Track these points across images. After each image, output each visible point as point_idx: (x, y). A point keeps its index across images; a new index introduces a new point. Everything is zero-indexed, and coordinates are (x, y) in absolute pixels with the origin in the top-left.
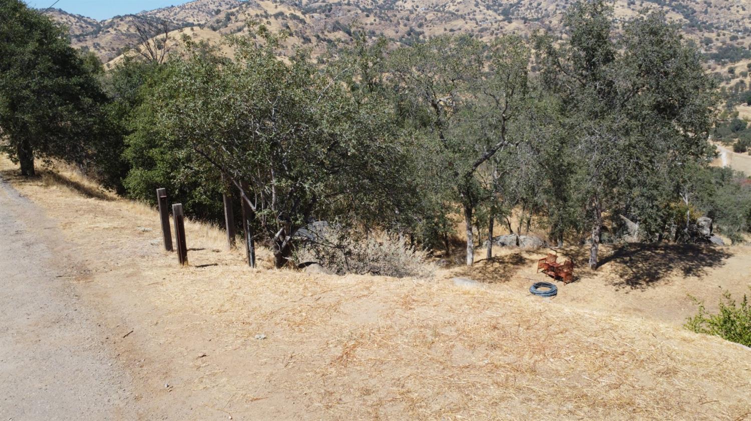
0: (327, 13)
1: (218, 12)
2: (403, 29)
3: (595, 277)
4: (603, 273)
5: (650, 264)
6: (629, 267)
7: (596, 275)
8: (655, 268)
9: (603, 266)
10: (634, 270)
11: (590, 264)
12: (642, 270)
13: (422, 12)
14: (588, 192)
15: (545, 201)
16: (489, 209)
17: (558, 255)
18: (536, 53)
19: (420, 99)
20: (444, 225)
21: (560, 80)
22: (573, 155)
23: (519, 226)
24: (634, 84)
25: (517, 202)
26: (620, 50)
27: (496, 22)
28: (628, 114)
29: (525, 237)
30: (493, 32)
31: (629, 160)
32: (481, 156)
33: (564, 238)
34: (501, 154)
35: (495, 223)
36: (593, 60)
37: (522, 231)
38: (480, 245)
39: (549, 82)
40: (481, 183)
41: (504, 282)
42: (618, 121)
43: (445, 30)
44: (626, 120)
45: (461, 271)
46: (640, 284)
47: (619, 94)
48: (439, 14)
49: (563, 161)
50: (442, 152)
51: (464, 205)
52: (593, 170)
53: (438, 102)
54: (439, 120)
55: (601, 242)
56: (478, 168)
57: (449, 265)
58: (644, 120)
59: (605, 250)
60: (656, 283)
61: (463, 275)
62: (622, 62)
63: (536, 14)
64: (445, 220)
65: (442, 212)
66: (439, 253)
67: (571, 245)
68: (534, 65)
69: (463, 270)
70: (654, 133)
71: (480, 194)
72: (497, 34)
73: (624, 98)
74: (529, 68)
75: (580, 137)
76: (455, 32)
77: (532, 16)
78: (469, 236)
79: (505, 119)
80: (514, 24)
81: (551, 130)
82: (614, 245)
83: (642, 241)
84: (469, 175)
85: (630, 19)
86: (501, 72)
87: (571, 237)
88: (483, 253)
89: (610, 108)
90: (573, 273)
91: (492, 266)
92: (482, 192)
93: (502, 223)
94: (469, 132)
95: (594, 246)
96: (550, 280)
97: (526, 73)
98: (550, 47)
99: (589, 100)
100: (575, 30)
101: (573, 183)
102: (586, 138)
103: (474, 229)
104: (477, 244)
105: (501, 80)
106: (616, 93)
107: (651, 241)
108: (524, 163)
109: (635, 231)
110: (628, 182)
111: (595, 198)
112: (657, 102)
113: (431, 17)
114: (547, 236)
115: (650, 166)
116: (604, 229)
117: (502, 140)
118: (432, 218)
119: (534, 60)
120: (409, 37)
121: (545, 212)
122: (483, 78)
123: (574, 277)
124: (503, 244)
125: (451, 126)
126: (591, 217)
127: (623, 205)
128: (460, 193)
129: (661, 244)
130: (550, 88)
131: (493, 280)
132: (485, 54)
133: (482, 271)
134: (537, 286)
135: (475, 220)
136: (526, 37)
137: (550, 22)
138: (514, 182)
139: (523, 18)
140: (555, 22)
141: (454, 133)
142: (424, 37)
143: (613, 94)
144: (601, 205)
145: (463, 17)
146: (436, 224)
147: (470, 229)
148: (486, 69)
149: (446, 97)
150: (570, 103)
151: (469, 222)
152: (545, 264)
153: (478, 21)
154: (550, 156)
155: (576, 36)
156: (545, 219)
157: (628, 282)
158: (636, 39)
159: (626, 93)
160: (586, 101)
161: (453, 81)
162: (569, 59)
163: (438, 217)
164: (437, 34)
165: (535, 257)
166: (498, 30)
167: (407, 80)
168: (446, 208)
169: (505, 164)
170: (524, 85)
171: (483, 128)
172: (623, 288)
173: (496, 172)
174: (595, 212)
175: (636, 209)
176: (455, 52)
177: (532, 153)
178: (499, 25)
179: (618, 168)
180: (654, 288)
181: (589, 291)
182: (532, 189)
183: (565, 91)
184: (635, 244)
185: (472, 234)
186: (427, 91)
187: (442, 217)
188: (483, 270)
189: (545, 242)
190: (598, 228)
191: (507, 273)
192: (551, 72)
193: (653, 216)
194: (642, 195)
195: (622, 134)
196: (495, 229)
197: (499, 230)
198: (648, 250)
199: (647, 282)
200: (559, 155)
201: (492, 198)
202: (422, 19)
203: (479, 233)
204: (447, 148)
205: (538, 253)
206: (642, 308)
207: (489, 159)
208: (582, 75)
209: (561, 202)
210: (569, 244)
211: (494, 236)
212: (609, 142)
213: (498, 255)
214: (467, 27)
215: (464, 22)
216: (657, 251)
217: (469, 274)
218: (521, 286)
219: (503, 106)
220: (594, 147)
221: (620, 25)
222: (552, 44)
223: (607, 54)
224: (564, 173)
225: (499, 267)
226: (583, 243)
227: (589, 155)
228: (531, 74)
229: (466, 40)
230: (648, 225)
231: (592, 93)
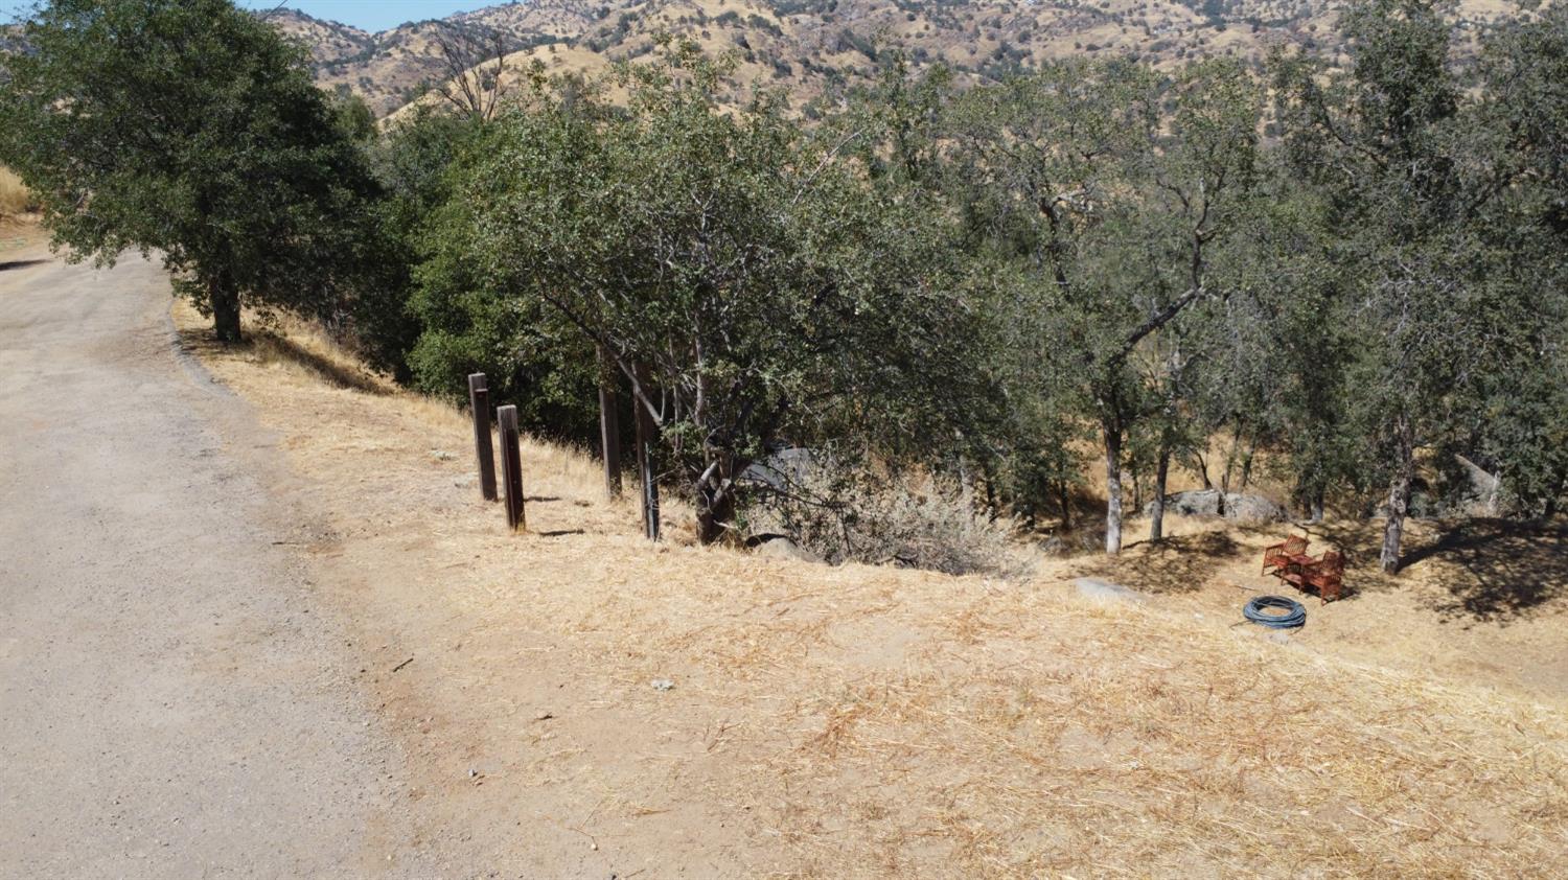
0: (827, 13)
1: (605, 13)
2: (985, 46)
3: (1394, 589)
4: (1411, 583)
5: (1522, 566)
6: (1472, 570)
7: (1397, 586)
8: (1534, 576)
9: (1413, 567)
10: (1484, 578)
11: (1384, 561)
12: (1504, 579)
13: (1027, 10)
14: (1384, 403)
15: (1285, 419)
16: (1159, 433)
17: (1311, 538)
18: (1277, 96)
19: (1018, 196)
20: (1060, 465)
21: (1329, 156)
22: (1350, 320)
23: (1225, 472)
24: (1500, 166)
25: (1223, 421)
26: (1472, 90)
27: (1190, 29)
28: (1482, 233)
29: (1238, 496)
30: (1183, 50)
31: (1481, 336)
32: (1145, 321)
33: (1325, 501)
34: (1190, 315)
35: (1172, 462)
36: (1407, 113)
37: (1231, 484)
38: (1138, 510)
39: (1304, 161)
40: (1143, 378)
41: (1188, 592)
42: (1458, 247)
43: (1078, 46)
44: (1476, 247)
45: (1094, 566)
46: (1497, 611)
47: (1465, 188)
48: (1066, 14)
49: (1330, 333)
50: (1059, 309)
51: (1104, 424)
52: (1397, 354)
53: (1055, 203)
54: (1056, 242)
55: (1409, 513)
56: (1140, 345)
57: (1067, 551)
58: (1519, 245)
59: (1417, 530)
60: (1534, 610)
61: (1099, 572)
62: (1472, 117)
63: (1282, 10)
64: (1062, 454)
65: (1056, 437)
66: (1046, 523)
67: (1342, 517)
68: (1274, 122)
69: (1096, 562)
70: (1544, 275)
71: (1140, 401)
72: (1191, 55)
73: (1474, 196)
74: (1261, 129)
75: (1369, 281)
76: (1101, 53)
77: (1272, 15)
78: (1113, 491)
79: (1200, 241)
80: (1231, 33)
81: (1303, 265)
82: (1441, 522)
83: (1507, 514)
84: (1118, 360)
85: (1497, 19)
86: (1196, 138)
87: (1343, 500)
88: (1144, 529)
89: (1442, 220)
90: (1344, 580)
91: (1162, 557)
92: (1144, 397)
93: (1187, 464)
94: (1121, 267)
95: (1393, 521)
96: (1290, 593)
97: (1252, 141)
98: (1309, 84)
99: (1394, 200)
100: (1368, 45)
101: (1351, 383)
102: (1384, 285)
103: (1125, 476)
104: (1131, 508)
105: (1197, 156)
106: (1457, 186)
107: (1527, 514)
108: (1239, 337)
109: (1491, 493)
110: (1478, 383)
111: (1399, 417)
112: (1553, 206)
113: (1049, 18)
114: (1288, 497)
115: (1531, 350)
116: (1418, 484)
117: (1193, 285)
118: (1035, 449)
119: (1273, 111)
120: (1000, 63)
121: (1285, 443)
122: (1157, 150)
123: (1344, 587)
124: (1188, 511)
125: (1081, 254)
126: (1390, 458)
127: (1463, 434)
128: (1096, 397)
129: (1552, 524)
130: (1306, 173)
131: (1163, 586)
132: (1164, 99)
133: (1139, 566)
134: (1260, 604)
135: (1128, 457)
136: (1256, 60)
137: (1313, 28)
138: (1217, 377)
139: (1252, 21)
140: (1323, 27)
141: (1088, 270)
142: (1032, 63)
143: (1448, 189)
144: (1413, 432)
145: (1117, 19)
146: (1044, 463)
147: (1117, 476)
148: (1165, 132)
149: (1074, 193)
150: (1349, 206)
151: (1114, 459)
152: (1281, 556)
153: (1151, 26)
154: (1301, 322)
155: (1370, 58)
156: (1285, 458)
157: (1468, 605)
158: (1509, 65)
159: (1480, 186)
160: (1385, 204)
161: (1088, 156)
162: (1350, 110)
163: (1048, 447)
164: (1059, 56)
165: (1258, 540)
166: (1194, 46)
167: (988, 154)
168: (1065, 430)
169: (1197, 338)
170: (1247, 166)
171: (1152, 258)
172: (1458, 617)
173: (1177, 355)
174: (1399, 448)
175: (1496, 444)
176: (1095, 96)
177: (1260, 315)
178: (1197, 36)
179: (1455, 352)
180: (1531, 620)
181: (1378, 621)
182: (1258, 396)
183: (1339, 181)
184: (1489, 521)
185: (1121, 486)
186: (1030, 179)
187: (1056, 447)
188: (1142, 565)
189: (1282, 508)
190: (1404, 483)
191: (1193, 574)
192: (1310, 139)
193: (1535, 460)
194: (1511, 414)
195: (1468, 277)
196: (1171, 477)
197: (1179, 479)
198: (1520, 535)
199: (1515, 607)
200: (1320, 321)
201: (1167, 410)
202: (1027, 24)
203: (1136, 485)
204: (1072, 302)
205: (1264, 534)
206: (1500, 665)
207: (1161, 326)
208: (1379, 145)
209: (1321, 424)
210: (1337, 515)
211: (1168, 492)
212: (1437, 295)
213: (1176, 534)
214: (1126, 39)
215: (1120, 29)
216: (1541, 539)
217: (1110, 571)
218: (1225, 604)
219: (1200, 209)
220: (1402, 304)
221: (1473, 34)
222: (1315, 77)
223: (1438, 99)
224: (1330, 359)
225: (1178, 560)
226: (1369, 514)
227: (1390, 323)
228: (1265, 143)
229: (1122, 70)
230: (1521, 480)
231: (1401, 186)
